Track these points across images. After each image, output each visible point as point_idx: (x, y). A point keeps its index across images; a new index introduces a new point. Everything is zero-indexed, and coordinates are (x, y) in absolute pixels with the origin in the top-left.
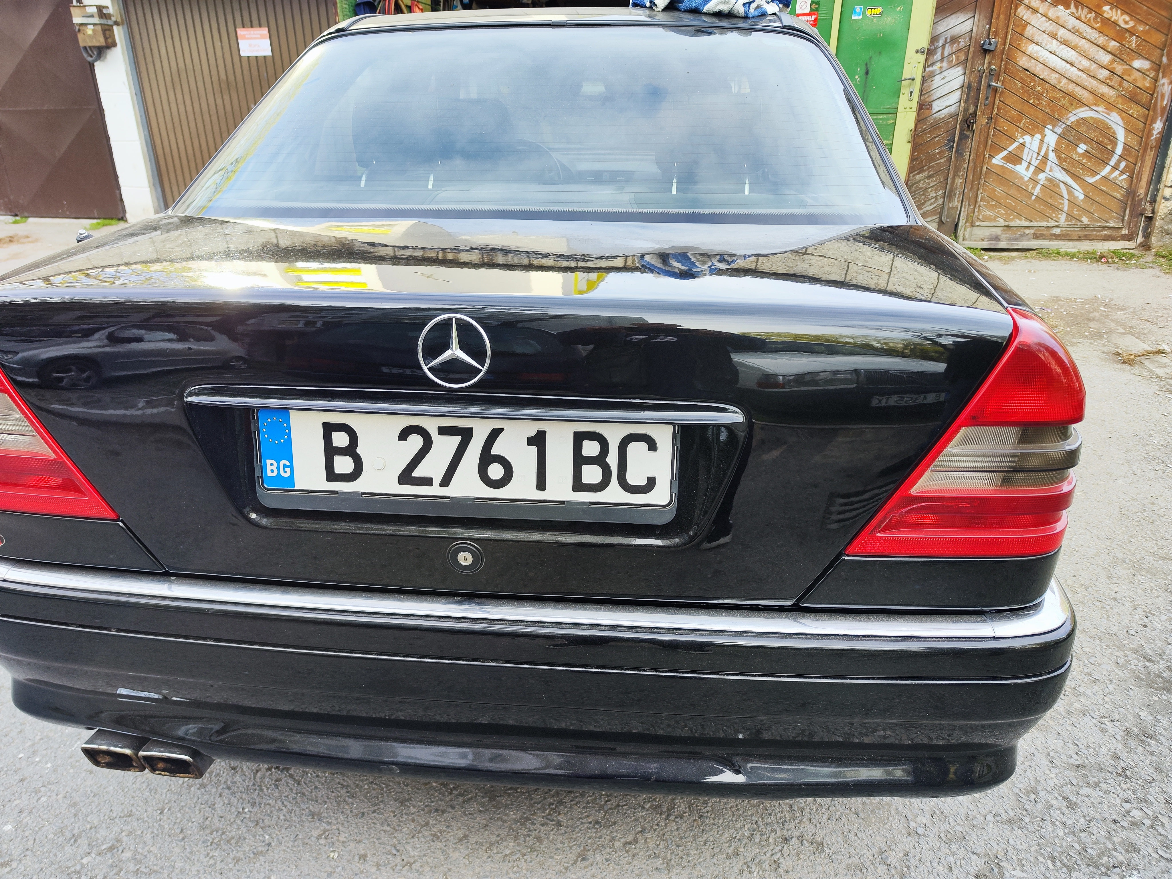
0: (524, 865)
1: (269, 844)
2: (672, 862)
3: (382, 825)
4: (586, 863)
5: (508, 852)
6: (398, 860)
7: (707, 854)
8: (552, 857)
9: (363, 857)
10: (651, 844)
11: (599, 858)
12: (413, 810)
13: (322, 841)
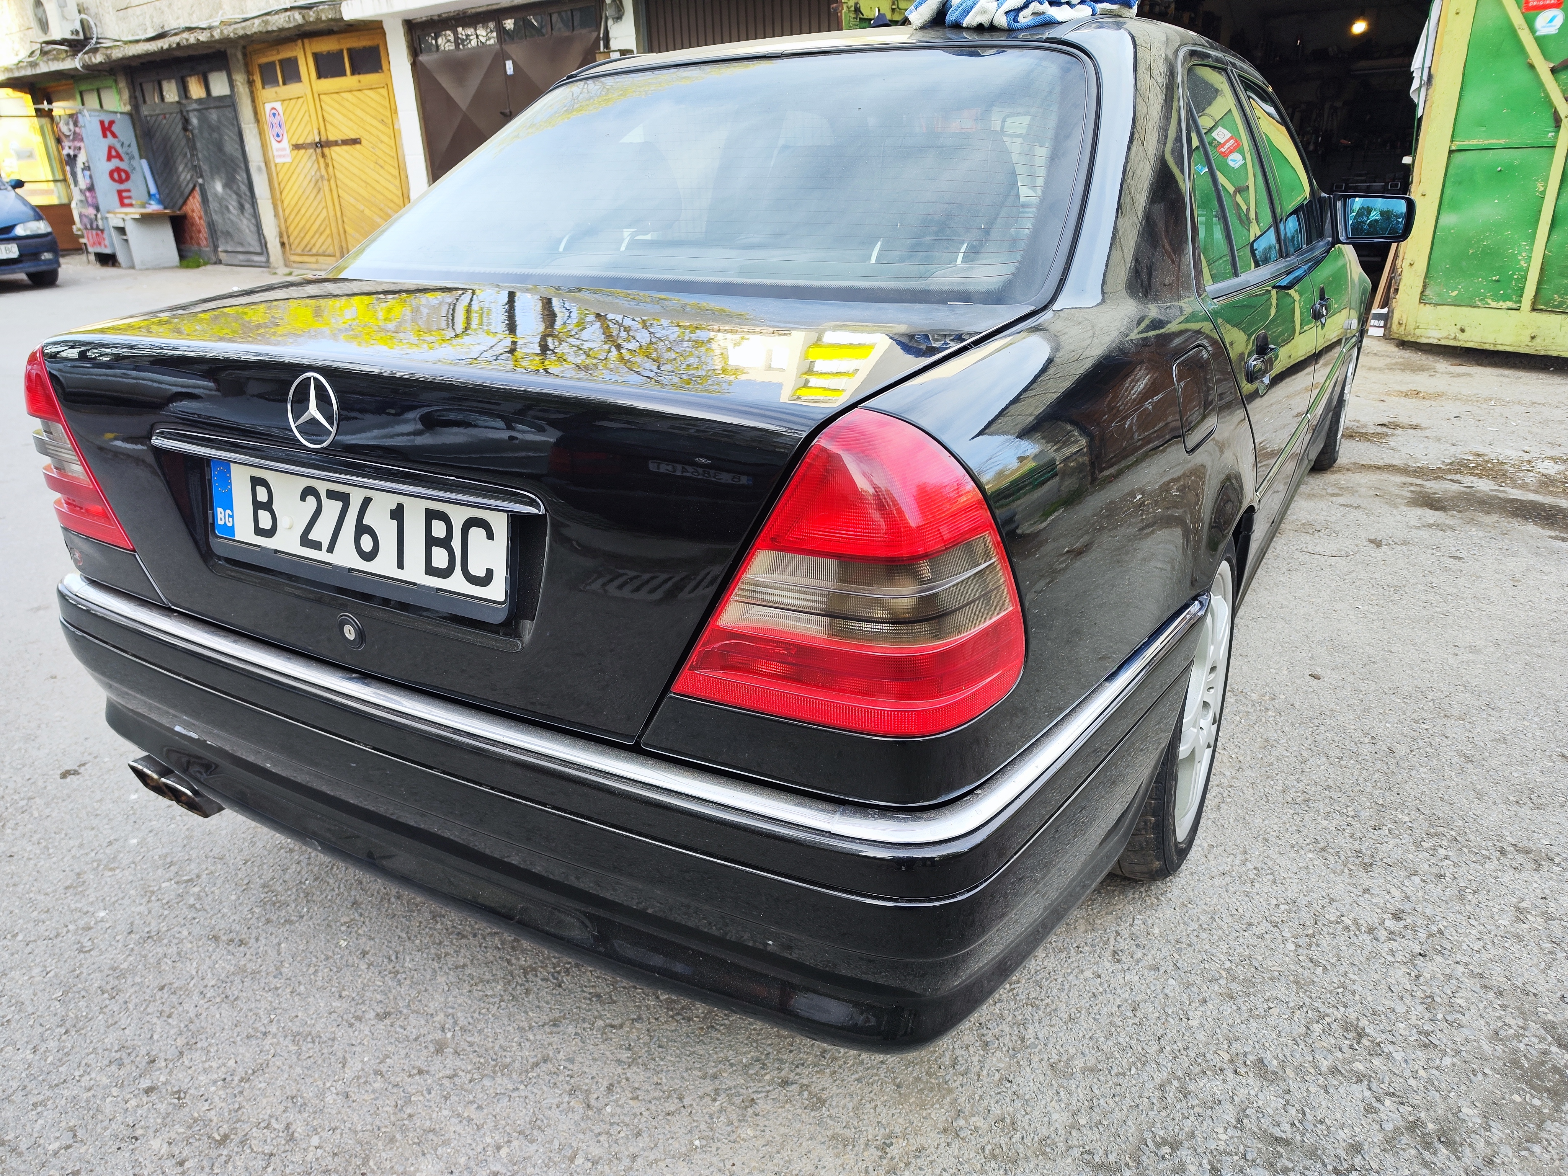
0: (494, 1010)
1: (302, 917)
2: (640, 1061)
3: (402, 930)
4: (555, 1029)
5: (489, 993)
6: (390, 967)
7: (682, 1066)
8: (526, 1012)
9: (364, 953)
10: (633, 1036)
11: (571, 1029)
12: (439, 926)
13: (343, 928)
